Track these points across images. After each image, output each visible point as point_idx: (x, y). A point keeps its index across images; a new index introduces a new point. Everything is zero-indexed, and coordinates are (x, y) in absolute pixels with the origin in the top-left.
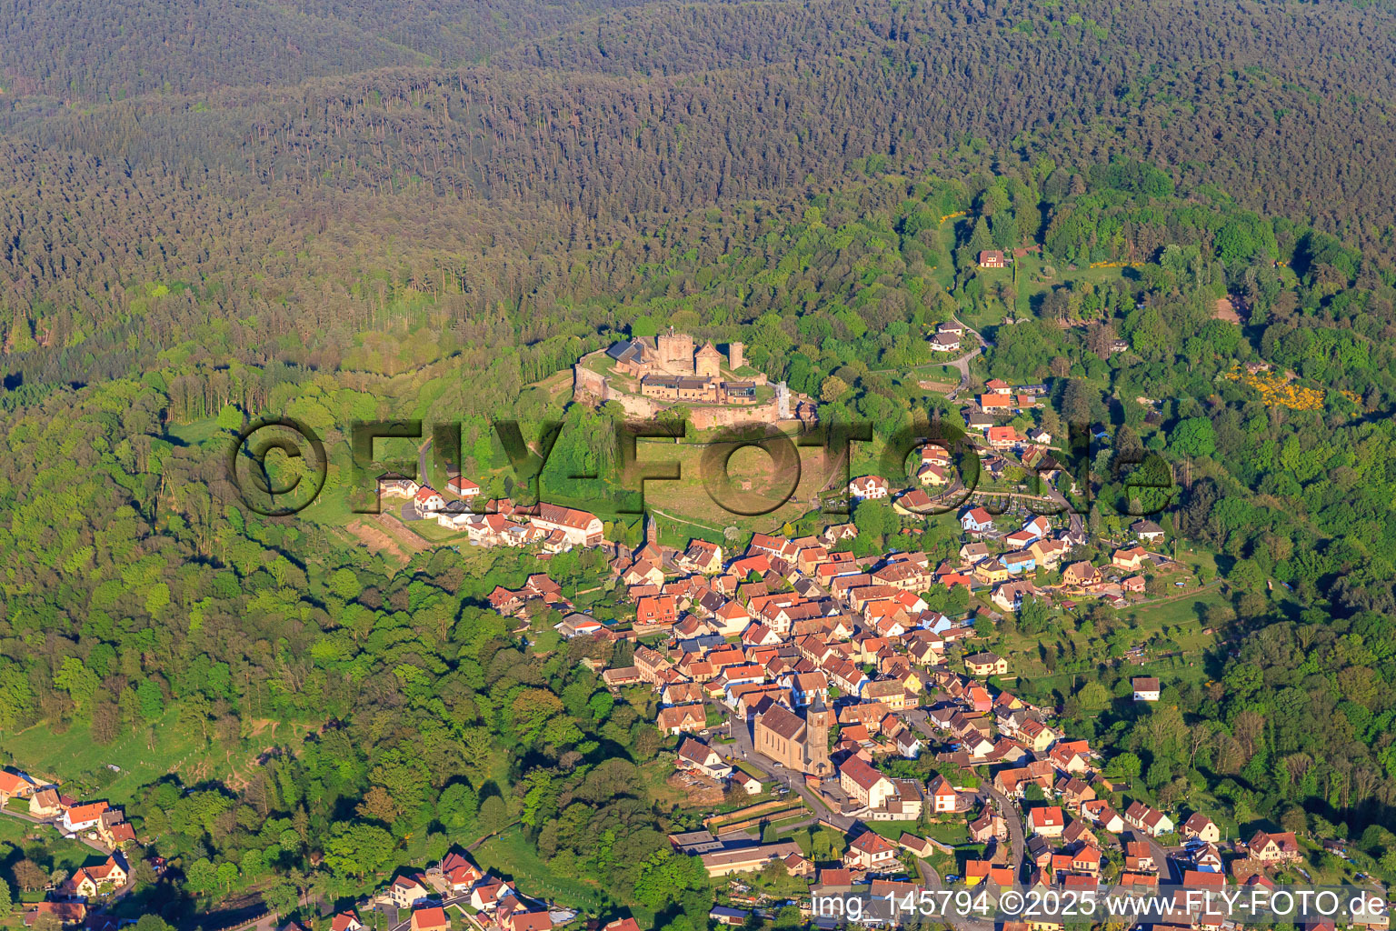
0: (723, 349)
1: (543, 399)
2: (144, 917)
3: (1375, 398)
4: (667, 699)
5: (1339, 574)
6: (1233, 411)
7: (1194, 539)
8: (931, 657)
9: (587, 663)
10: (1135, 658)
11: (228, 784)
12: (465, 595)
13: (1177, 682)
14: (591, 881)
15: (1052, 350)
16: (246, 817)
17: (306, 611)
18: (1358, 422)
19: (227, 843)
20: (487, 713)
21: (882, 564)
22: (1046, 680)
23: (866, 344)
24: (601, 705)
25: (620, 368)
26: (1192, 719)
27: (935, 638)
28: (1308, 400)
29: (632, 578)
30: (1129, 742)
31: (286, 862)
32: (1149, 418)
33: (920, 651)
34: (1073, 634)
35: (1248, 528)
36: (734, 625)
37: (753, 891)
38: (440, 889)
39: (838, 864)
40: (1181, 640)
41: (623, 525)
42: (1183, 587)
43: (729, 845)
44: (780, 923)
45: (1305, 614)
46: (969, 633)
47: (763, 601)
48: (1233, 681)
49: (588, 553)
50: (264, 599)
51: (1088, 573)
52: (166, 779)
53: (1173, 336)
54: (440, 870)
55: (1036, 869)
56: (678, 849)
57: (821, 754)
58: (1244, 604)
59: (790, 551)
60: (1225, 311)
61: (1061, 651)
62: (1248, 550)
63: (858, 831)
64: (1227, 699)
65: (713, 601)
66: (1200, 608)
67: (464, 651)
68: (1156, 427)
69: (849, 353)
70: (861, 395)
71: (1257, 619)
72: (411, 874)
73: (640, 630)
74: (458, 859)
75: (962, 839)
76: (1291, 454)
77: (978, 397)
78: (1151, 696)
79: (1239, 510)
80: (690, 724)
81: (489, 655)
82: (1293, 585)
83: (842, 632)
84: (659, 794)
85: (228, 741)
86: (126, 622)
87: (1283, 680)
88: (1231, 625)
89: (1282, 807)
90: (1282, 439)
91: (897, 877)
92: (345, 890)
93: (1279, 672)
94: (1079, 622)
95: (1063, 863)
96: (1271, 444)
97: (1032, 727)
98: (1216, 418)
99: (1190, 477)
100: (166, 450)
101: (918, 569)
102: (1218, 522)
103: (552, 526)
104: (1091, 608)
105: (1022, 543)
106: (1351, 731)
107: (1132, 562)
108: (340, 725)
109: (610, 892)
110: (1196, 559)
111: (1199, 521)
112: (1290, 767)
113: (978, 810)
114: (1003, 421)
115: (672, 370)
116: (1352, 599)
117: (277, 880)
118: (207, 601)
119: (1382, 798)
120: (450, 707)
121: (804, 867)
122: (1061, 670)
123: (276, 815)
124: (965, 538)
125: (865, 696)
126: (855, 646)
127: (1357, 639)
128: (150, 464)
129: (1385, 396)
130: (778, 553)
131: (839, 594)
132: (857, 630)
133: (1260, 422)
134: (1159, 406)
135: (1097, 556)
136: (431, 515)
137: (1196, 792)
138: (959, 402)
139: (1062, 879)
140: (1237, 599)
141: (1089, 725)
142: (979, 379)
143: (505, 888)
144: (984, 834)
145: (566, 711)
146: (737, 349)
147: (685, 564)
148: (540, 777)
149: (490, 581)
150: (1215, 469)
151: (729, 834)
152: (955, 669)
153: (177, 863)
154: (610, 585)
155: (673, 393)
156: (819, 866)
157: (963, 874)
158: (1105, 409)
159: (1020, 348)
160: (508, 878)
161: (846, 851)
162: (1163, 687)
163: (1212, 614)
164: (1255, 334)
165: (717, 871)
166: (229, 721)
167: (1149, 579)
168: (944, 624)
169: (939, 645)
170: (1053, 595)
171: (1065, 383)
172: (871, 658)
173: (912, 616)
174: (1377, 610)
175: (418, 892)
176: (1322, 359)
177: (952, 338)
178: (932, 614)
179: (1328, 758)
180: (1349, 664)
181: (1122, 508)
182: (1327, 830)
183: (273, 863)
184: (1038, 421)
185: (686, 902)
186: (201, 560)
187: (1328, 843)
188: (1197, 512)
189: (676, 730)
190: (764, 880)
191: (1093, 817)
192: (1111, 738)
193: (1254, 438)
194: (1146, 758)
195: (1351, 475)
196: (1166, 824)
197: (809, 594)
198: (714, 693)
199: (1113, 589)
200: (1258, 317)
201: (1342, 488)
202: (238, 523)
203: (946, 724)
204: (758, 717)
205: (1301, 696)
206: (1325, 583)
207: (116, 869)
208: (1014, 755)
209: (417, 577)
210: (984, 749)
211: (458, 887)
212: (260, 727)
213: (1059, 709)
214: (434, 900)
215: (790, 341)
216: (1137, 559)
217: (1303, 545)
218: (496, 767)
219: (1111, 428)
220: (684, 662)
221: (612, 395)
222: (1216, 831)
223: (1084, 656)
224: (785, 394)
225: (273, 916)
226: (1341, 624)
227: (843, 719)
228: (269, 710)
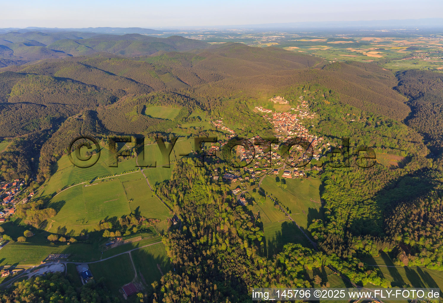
1: (268, 101)
4: (275, 125)
5: (330, 117)
6: (323, 104)
7: (318, 114)
8: (296, 122)
9: (269, 121)
10: (312, 123)
11: (242, 129)
12: (261, 116)
13: (315, 125)
15: (309, 98)
16: (243, 132)
17: (249, 116)
18: (333, 105)
19: (241, 134)
20: (261, 125)
21: (293, 115)
22: (305, 124)
24: (270, 125)
25: (274, 99)
26: (316, 128)
28: (329, 103)
30: (311, 130)
31: (245, 135)
35: (323, 113)
36: (281, 119)
40: (316, 122)
41: (273, 111)
42: (317, 117)
43: (278, 136)
44: (282, 142)
45: (326, 120)
46: (299, 120)
47: (283, 117)
48: (320, 125)
49: (270, 113)
50: (246, 115)
52: (237, 129)
53: (319, 98)
57: (286, 129)
58: (322, 119)
60: (323, 96)
61: (306, 122)
62: (322, 115)
63: (288, 135)
65: (279, 117)
66: (318, 119)
67: (260, 120)
68: (316, 105)
69: (293, 98)
72: (254, 137)
73: (274, 119)
74: (258, 136)
76: (327, 107)
77: (302, 102)
78: (313, 126)
80: (276, 127)
81: (262, 120)
82: (326, 118)
83: (289, 120)
84: (274, 132)
85: (242, 126)
86: (236, 117)
87: (324, 125)
88: (320, 121)
89: (322, 135)
92: (249, 138)
94: (308, 120)
96: (325, 106)
97: (303, 128)
98: (321, 104)
99: (318, 109)
100: (240, 104)
101: (296, 115)
102: (320, 112)
103: (268, 111)
105: (304, 114)
106: (329, 129)
107: (313, 115)
108: (250, 125)
112: (323, 132)
113: (298, 134)
114: (304, 104)
115: (278, 99)
118: (242, 115)
119: (330, 135)
120: (259, 124)
121: (284, 138)
123: (245, 132)
124: (300, 113)
125: (290, 125)
128: (238, 105)
130: (285, 114)
131: (289, 117)
134: (317, 103)
135: (310, 115)
136: (259, 110)
137: (316, 134)
141: (308, 128)
142: (303, 100)
144: (298, 136)
145: (267, 125)
146: (283, 98)
147: (278, 114)
148: (265, 130)
149: (263, 115)
150: (321, 108)
152: (298, 123)
153: (238, 135)
154: (272, 115)
155: (278, 101)
158: (313, 103)
159: (306, 98)
161: (287, 137)
164: (325, 98)
167: (314, 117)
168: (297, 120)
170: (306, 118)
171: (310, 101)
172: (291, 122)
173: (295, 119)
176: (331, 100)
177: (301, 97)
178: (297, 119)
179: (327, 132)
180: (329, 124)
181: (313, 111)
182: (326, 137)
184: (307, 104)
186: (242, 112)
188: (319, 112)
190: (281, 139)
191: (307, 135)
194: (312, 131)
195: (332, 109)
196: (313, 136)
197: (287, 117)
198: (279, 124)
199: (311, 117)
200: (326, 96)
202: (244, 110)
203: (296, 127)
204: (282, 126)
205: (325, 127)
206: (328, 118)
207: (233, 135)
208: (301, 130)
209: (257, 114)
210: (299, 129)
212: (245, 125)
213: (306, 127)
215: (288, 97)
217: (327, 115)
218: (262, 129)
219: (313, 105)
220: (277, 122)
221: (273, 101)
222: (317, 137)
223: (308, 123)
224: (287, 101)
226: (329, 121)
227: (288, 127)
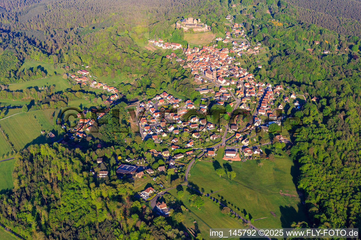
0: (197, 20)
1: (172, 28)
2: (122, 102)
3: (290, 24)
4: (193, 70)
5: (286, 49)
6: (270, 26)
7: (266, 45)
8: (229, 63)
9: (181, 65)
10: (258, 62)
11: (131, 84)
12: (163, 56)
13: (264, 65)
14: (184, 95)
15: (244, 19)
16: (134, 88)
17: (140, 59)
18: (288, 27)
19: (132, 92)
20: (167, 72)
21: (222, 50)
22: (246, 65)
23: (217, 18)
24: (183, 71)
25: (183, 23)
26: (267, 70)
27: (230, 60)
28: (281, 24)
29: (186, 53)
30: (258, 74)
31: (140, 94)
32: (258, 28)
33: (228, 62)
34: (249, 59)
35: (273, 43)
36: (201, 59)
37: (207, 96)
38: (163, 97)
39: (218, 92)
40: (265, 59)
41: (184, 45)
42: (265, 52)
43: (203, 90)
44: (211, 100)
45: (282, 55)
46: (234, 59)
47: (205, 56)
48: (272, 65)
49: (179, 50)
50: (134, 57)
51: (251, 50)
52: (122, 83)
53: (261, 16)
54: (162, 94)
55: (246, 92)
56: (196, 90)
57: (215, 77)
58: (273, 54)
59: (208, 48)
60: (268, 12)
61: (248, 61)
62: (273, 46)
63: (221, 87)
64: (271, 67)
65: (198, 56)
66: (267, 55)
67: (163, 64)
68: (259, 29)
69: (214, 20)
70: (217, 26)
71: (275, 56)
72: (159, 95)
73: (188, 60)
74: (165, 93)
75: (235, 88)
76: (279, 32)
77: (233, 26)
78: (260, 67)
79: (272, 41)
80: (196, 73)
81: (167, 64)
82: (280, 51)
83: (216, 60)
84: (192, 83)
85: (130, 78)
86: (115, 61)
87: (279, 64)
88: (271, 57)
89: (280, 82)
90: (277, 30)
91: (227, 93)
92: (149, 98)
93: (279, 63)
94: (250, 57)
95: (250, 91)
96: (276, 31)
97: (244, 72)
98: (268, 27)
99: (265, 36)
100: (118, 37)
101: (227, 50)
102: (269, 42)
103: (174, 46)
104: (252, 55)
105: (241, 46)
106: (289, 71)
108: (146, 75)
109: (186, 97)
110: (266, 48)
111: (266, 42)
112: (281, 76)
113: (238, 84)
115: (190, 23)
116: (288, 53)
117: (140, 96)
118: (126, 58)
119: (294, 80)
120: (162, 72)
121: (214, 92)
122: (248, 64)
123: (139, 88)
124: (233, 46)
125: (220, 68)
126: (219, 61)
127: (290, 58)
128: (116, 39)
129: (292, 24)
130: (207, 49)
131: (216, 54)
132: (219, 59)
133: (274, 28)
134: (259, 26)
135: (252, 48)
136: (157, 45)
137: (268, 80)
138: (231, 26)
139: (250, 93)
140: (272, 53)
141: (252, 71)
142: (233, 23)
143: (172, 96)
144: (238, 87)
145: (178, 72)
146: (199, 20)
147: (193, 51)
148: (176, 81)
149: (166, 54)
150: (268, 35)
151: (203, 88)
152: (233, 64)
153: (125, 95)
154: (183, 54)
155: (190, 26)
156: (216, 92)
157: (236, 92)
158: (252, 27)
159: (239, 18)
160: (172, 95)
161: (219, 90)
162: (262, 66)
163: (269, 55)
164: (273, 15)
165: (201, 93)
166: (130, 75)
167: (259, 51)
169: (230, 61)
170: (246, 53)
171: (246, 23)
172: (221, 63)
173: (226, 57)
174: (292, 54)
175: (160, 97)
176: (283, 18)
177: (229, 17)
178: (229, 57)
179: (286, 75)
180: (289, 62)
181: (255, 41)
182: (286, 85)
183: (138, 94)
184: (242, 29)
185: (198, 97)
186: (124, 52)
187: (287, 87)
188: (266, 41)
189: (194, 74)
190: (208, 94)
191: (254, 84)
192: (255, 73)
193: (273, 30)
194: (261, 76)
195: (287, 35)
196: (264, 85)
197: (211, 54)
198: (199, 69)
199: (254, 52)
200: (273, 13)
201: (286, 37)
202: (129, 47)
203: (232, 72)
204: (206, 72)
205: (282, 66)
206: (284, 50)
207: (116, 96)
208: (242, 76)
209: (155, 54)
210: (238, 75)
211: (165, 96)
212: (135, 75)
213: (248, 69)
214: (162, 98)
215: (206, 18)
216: (258, 48)
217: (281, 45)
218: (169, 80)
219: (253, 29)
220: (194, 64)
221: (182, 27)
222: (271, 86)
223: (251, 62)
224: (206, 26)
225: (139, 101)
226: (287, 56)
227: (218, 72)
228: (136, 73)
